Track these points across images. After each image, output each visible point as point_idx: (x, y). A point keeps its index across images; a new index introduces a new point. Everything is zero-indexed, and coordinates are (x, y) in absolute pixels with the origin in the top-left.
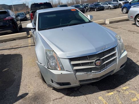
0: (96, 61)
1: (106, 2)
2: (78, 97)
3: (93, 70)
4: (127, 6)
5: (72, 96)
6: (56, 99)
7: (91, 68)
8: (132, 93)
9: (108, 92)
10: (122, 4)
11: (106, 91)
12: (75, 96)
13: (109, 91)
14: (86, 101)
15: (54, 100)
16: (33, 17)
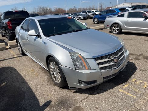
0: (114, 59)
1: (77, 13)
2: (102, 93)
3: (113, 67)
4: (97, 17)
6: (83, 99)
7: (111, 65)
8: (141, 83)
9: (124, 85)
10: (90, 15)
13: (123, 84)
14: (111, 95)
15: (82, 101)
16: (11, 25)
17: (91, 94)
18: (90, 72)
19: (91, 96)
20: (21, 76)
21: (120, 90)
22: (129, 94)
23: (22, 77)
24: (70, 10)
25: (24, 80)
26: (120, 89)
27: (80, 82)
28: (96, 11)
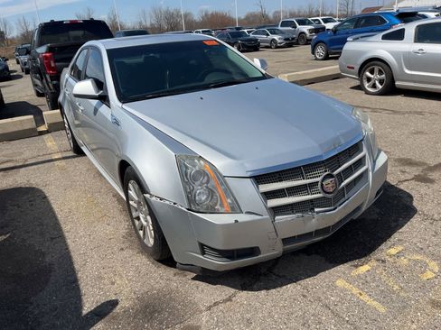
1: (264, 27)
2: (279, 289)
3: (318, 207)
4: (325, 40)
5: (259, 290)
6: (216, 304)
7: (311, 201)
8: (416, 262)
9: (356, 266)
10: (307, 32)
11: (350, 263)
12: (267, 289)
13: (356, 262)
14: (304, 296)
15: (209, 308)
16: (53, 65)
17: (244, 288)
18: (236, 221)
19: (243, 296)
20: (54, 216)
21: (340, 283)
22: (365, 298)
23: (57, 219)
24: (247, 18)
25: (60, 229)
26: (342, 280)
28: (326, 21)
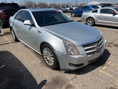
0: (97, 46)
1: (57, 7)
2: (87, 74)
3: (96, 53)
5: (82, 74)
6: (73, 79)
7: (94, 51)
8: (115, 65)
9: (102, 67)
12: (84, 74)
13: (102, 66)
14: (93, 75)
15: (71, 80)
17: (78, 74)
18: (80, 57)
19: (79, 76)
21: (100, 71)
22: (107, 74)
24: (51, 5)
25: (21, 62)
27: (70, 64)
